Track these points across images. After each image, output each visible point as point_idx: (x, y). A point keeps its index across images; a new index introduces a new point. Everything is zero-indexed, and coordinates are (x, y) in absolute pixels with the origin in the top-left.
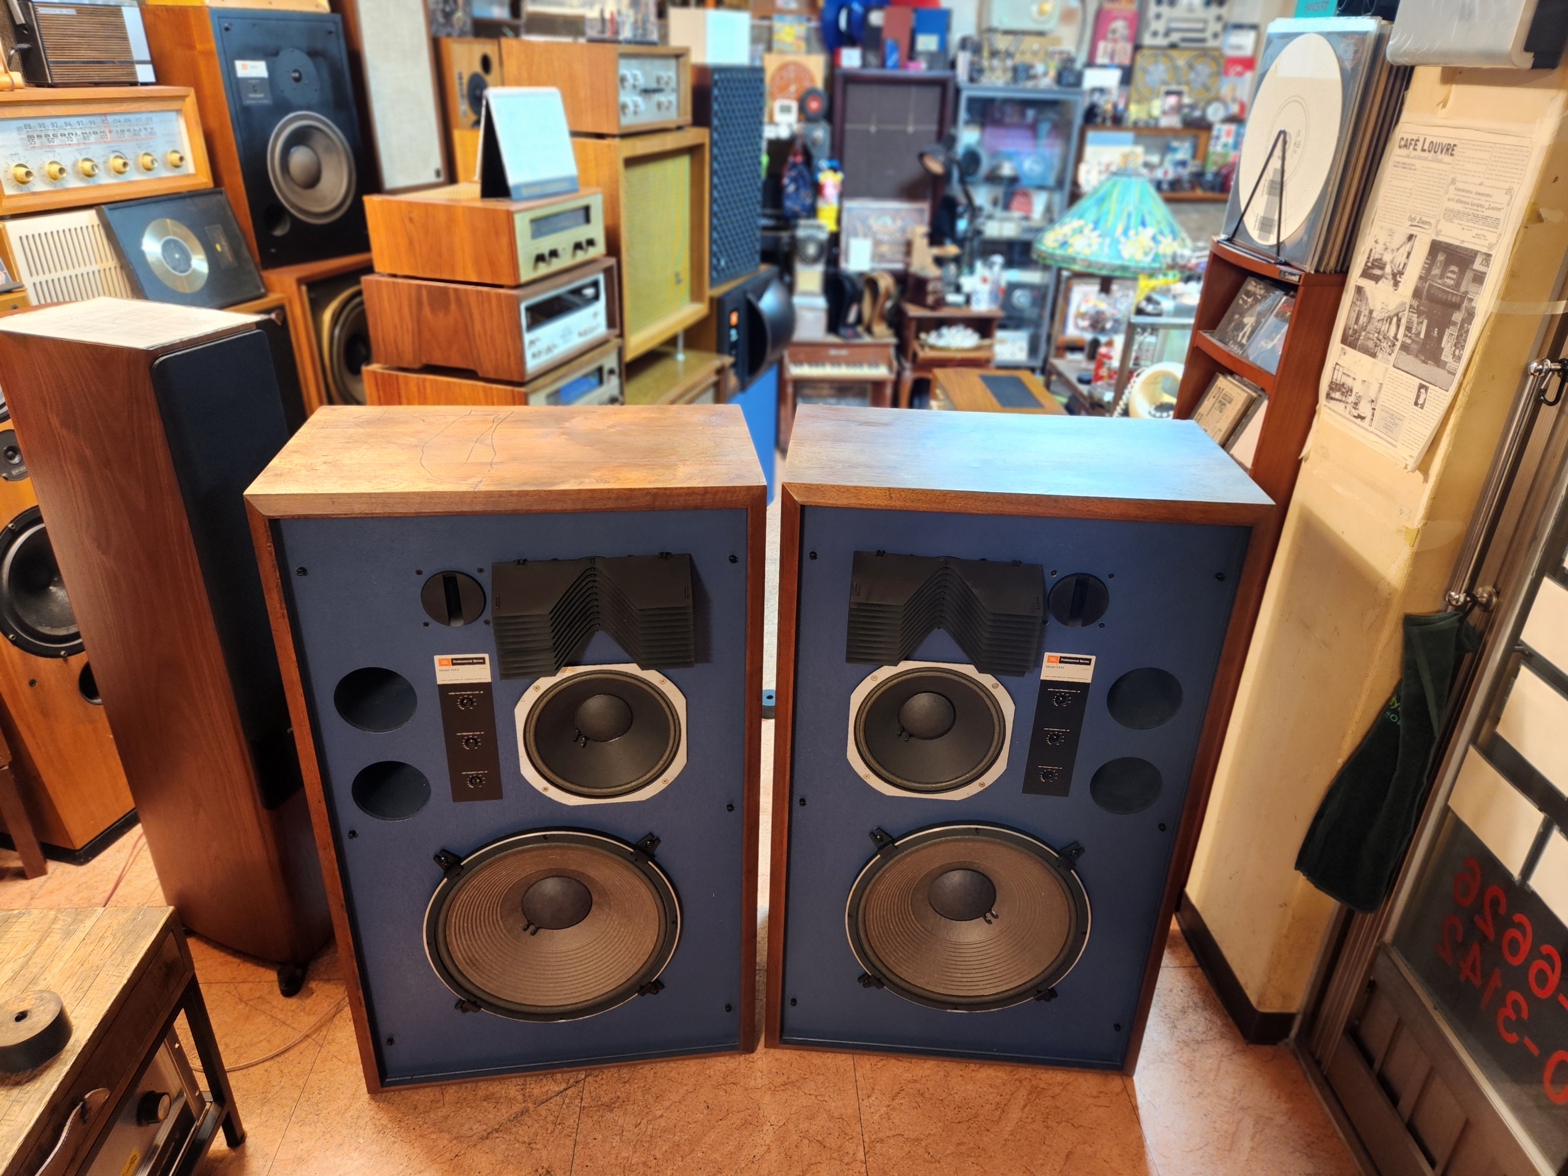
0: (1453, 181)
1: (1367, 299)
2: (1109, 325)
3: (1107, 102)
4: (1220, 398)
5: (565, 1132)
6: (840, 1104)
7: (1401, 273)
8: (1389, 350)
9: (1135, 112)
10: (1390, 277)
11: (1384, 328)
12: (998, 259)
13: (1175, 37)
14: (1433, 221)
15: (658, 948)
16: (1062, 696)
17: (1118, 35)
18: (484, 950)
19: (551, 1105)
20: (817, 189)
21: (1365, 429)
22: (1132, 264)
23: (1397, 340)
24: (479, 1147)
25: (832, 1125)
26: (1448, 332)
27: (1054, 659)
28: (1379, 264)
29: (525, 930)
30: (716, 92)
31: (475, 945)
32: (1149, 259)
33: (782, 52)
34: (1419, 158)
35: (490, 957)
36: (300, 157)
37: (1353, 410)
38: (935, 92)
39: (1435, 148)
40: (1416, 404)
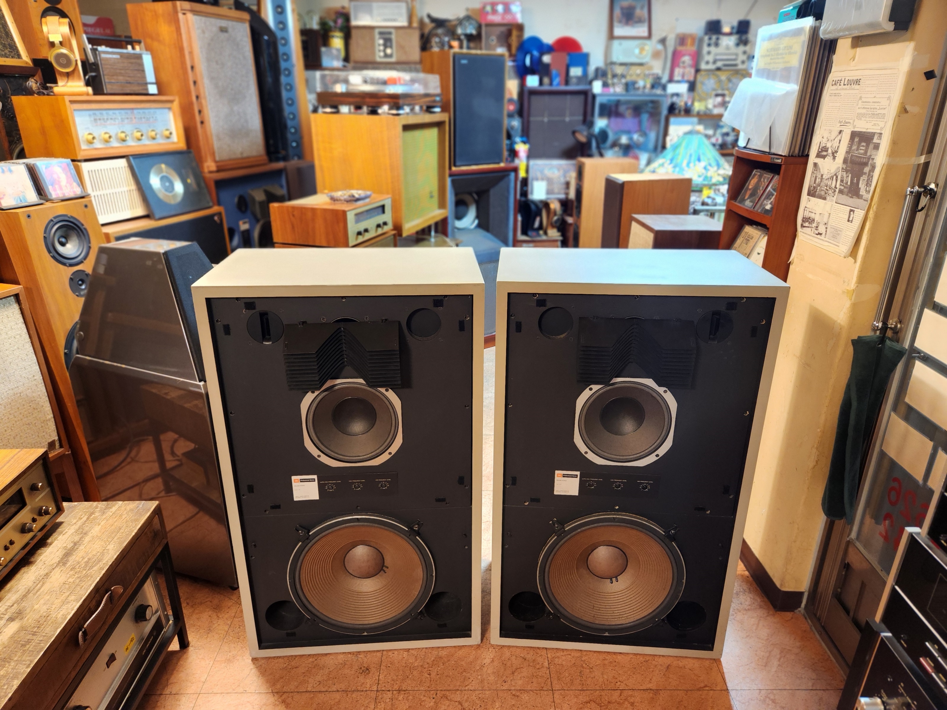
0: (861, 98)
1: (820, 169)
3: (681, 101)
4: (745, 238)
7: (836, 152)
8: (832, 194)
9: (698, 106)
10: (831, 155)
11: (829, 183)
13: (719, 64)
14: (851, 121)
17: (686, 64)
21: (822, 240)
23: (836, 188)
26: (862, 178)
28: (825, 149)
34: (843, 89)
37: (815, 231)
38: (581, 98)
39: (850, 82)
40: (849, 221)
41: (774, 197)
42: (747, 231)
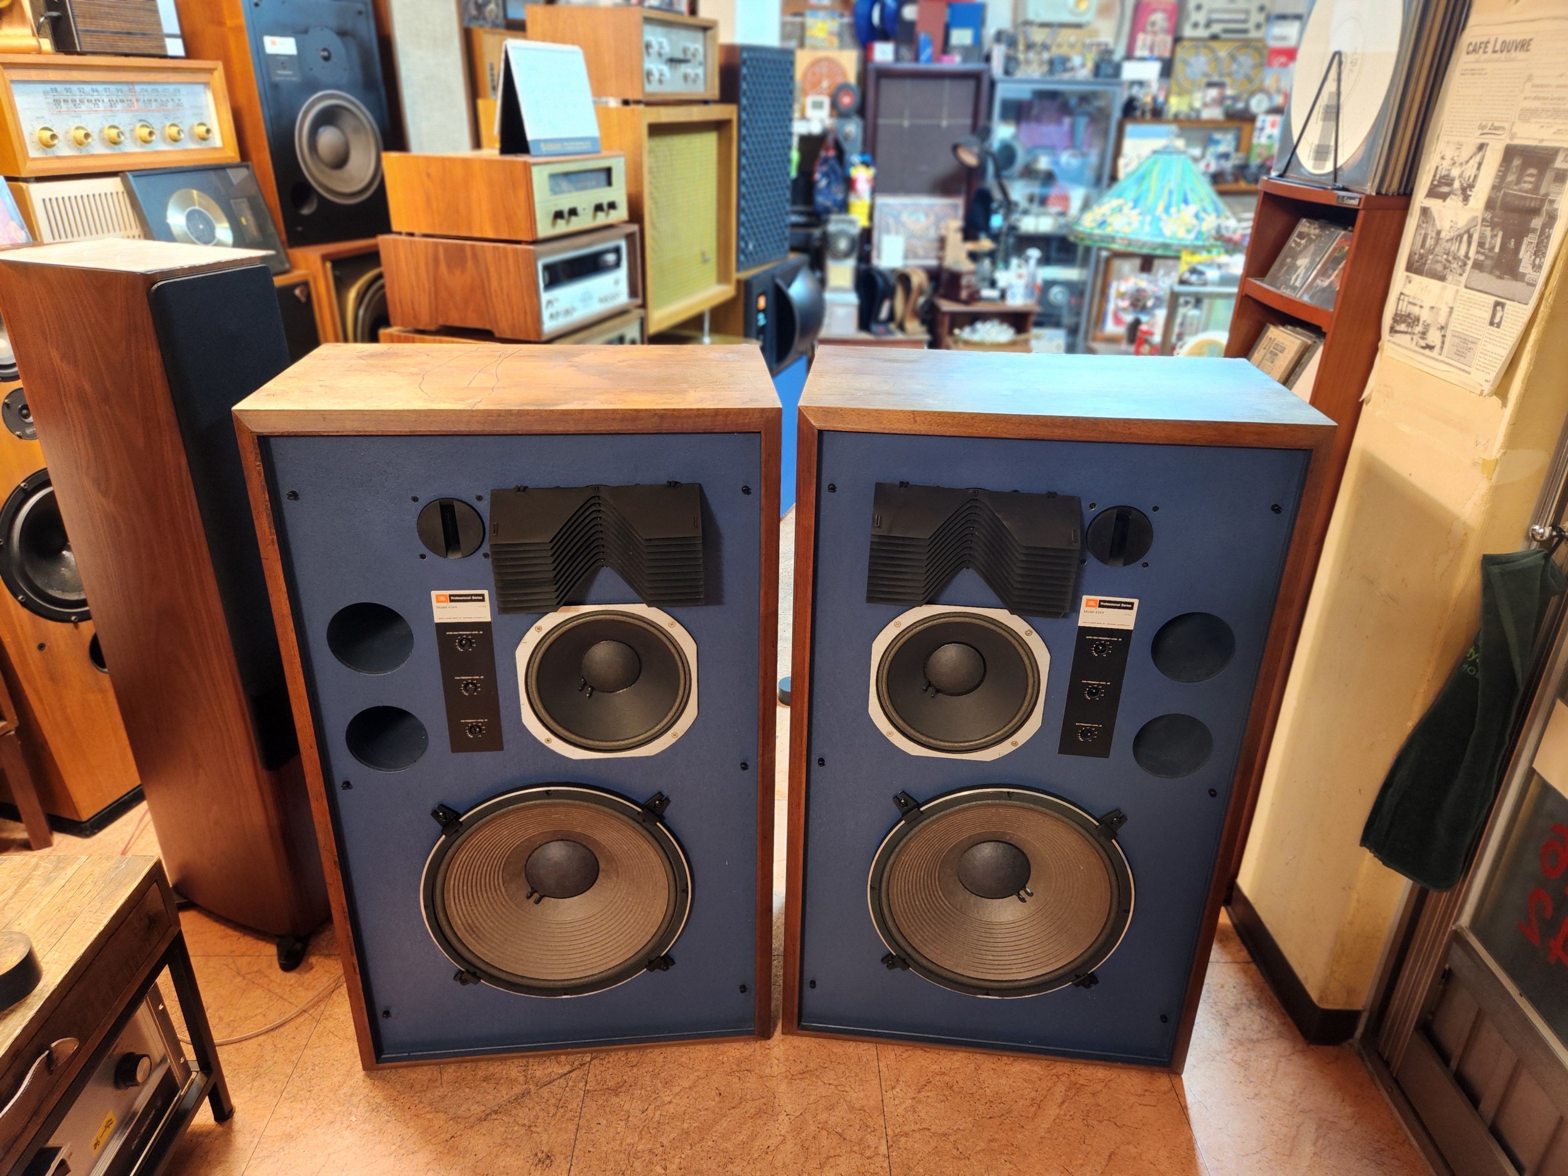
0: (1530, 78)
1: (1434, 220)
2: (1150, 303)
3: (1146, 94)
4: (1271, 349)
5: (567, 1116)
6: (862, 1094)
7: (1471, 186)
8: (1459, 271)
9: (1176, 104)
10: (1459, 192)
11: (1454, 247)
12: (1034, 253)
13: (1216, 28)
14: (1506, 125)
15: (668, 918)
16: (1102, 645)
17: (1157, 28)
18: (485, 917)
19: (554, 1087)
20: (849, 184)
22: (1174, 242)
23: (1468, 258)
24: (476, 1128)
25: (852, 1117)
26: (1526, 241)
27: (1092, 603)
28: (1447, 181)
29: (529, 897)
30: (744, 71)
31: (476, 911)
32: (1192, 236)
33: (815, 48)
34: (1491, 61)
35: (491, 924)
36: (328, 137)
38: (970, 85)
39: (1506, 47)
40: (1492, 323)
41: (1336, 272)
42: (1273, 337)
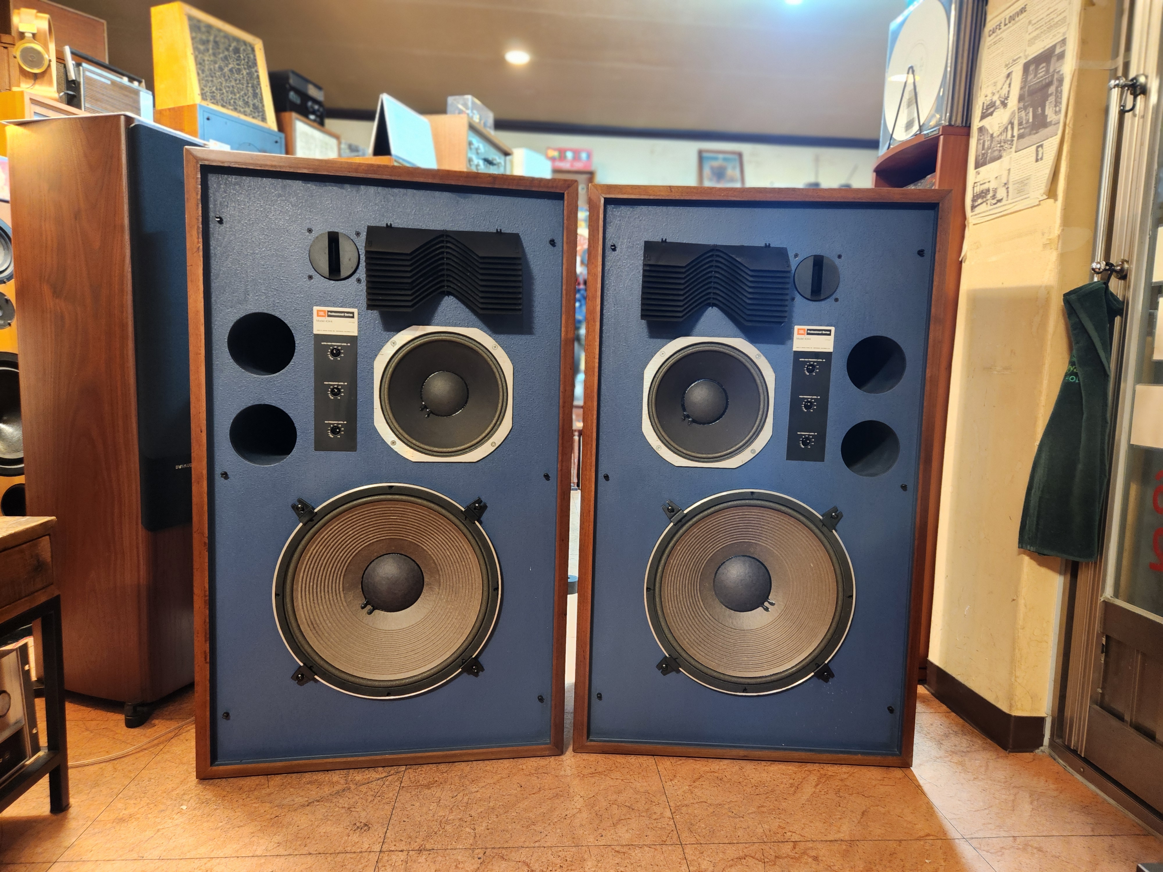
0: (1030, 22)
1: (987, 130)
5: (384, 801)
6: (645, 784)
8: (1009, 146)
10: (1000, 106)
11: (1003, 137)
15: (480, 617)
16: (811, 365)
19: (373, 785)
21: (1003, 205)
23: (1014, 137)
24: (300, 811)
25: (639, 797)
27: (802, 332)
28: (991, 105)
29: (363, 608)
34: (1004, 31)
37: (993, 201)
39: (1012, 18)
40: (1037, 160)
